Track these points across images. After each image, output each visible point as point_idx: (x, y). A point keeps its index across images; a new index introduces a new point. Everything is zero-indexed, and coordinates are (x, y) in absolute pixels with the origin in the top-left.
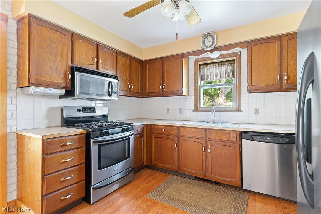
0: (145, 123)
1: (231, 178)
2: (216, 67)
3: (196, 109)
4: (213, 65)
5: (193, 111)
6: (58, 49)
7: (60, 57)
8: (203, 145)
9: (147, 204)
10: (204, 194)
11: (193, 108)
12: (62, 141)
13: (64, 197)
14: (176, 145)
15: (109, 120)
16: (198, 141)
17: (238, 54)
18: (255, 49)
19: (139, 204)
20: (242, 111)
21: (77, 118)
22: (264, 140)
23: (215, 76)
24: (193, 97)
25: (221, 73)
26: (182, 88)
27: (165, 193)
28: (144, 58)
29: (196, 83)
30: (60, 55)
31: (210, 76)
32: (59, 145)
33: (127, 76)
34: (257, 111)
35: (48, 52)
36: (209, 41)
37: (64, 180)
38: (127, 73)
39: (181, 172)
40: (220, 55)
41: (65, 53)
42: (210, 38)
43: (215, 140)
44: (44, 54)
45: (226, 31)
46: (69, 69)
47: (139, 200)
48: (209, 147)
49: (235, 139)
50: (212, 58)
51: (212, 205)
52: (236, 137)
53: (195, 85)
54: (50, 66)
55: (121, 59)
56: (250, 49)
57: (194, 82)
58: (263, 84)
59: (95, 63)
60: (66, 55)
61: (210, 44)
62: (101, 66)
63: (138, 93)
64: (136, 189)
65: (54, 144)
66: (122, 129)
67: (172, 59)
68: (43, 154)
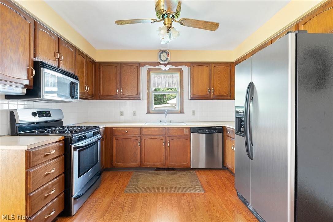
0: (104, 126)
1: (184, 163)
2: (165, 78)
3: (149, 112)
4: (162, 75)
5: (146, 113)
6: (20, 37)
7: (22, 47)
8: (163, 141)
9: (129, 198)
10: (168, 178)
11: (146, 111)
12: (45, 150)
13: (48, 215)
14: (139, 144)
15: (64, 125)
16: (159, 138)
17: (181, 70)
18: (196, 69)
19: (123, 200)
20: (184, 113)
21: (29, 123)
22: (205, 132)
23: (164, 84)
24: (146, 101)
25: (169, 83)
26: (140, 93)
27: (139, 186)
28: (97, 59)
29: (149, 89)
30: (22, 44)
31: (160, 84)
32: (43, 156)
33: (83, 77)
34: (193, 113)
35: (9, 38)
36: (164, 56)
37: (48, 196)
38: (84, 74)
39: (143, 167)
40: (170, 69)
41: (28, 43)
42: (165, 54)
43: (172, 136)
44: (4, 40)
45: (178, 51)
46: (32, 64)
47: (120, 198)
48: (168, 141)
49: (187, 134)
50: (162, 70)
51: (178, 184)
52: (187, 132)
53: (148, 91)
54: (11, 57)
55: (79, 58)
56: (192, 69)
57: (147, 89)
58: (200, 94)
59: (57, 59)
60: (29, 46)
61: (165, 59)
62: (62, 63)
63: (93, 95)
64: (109, 190)
65: (38, 155)
66: (94, 133)
67: (129, 65)
68: (27, 168)
